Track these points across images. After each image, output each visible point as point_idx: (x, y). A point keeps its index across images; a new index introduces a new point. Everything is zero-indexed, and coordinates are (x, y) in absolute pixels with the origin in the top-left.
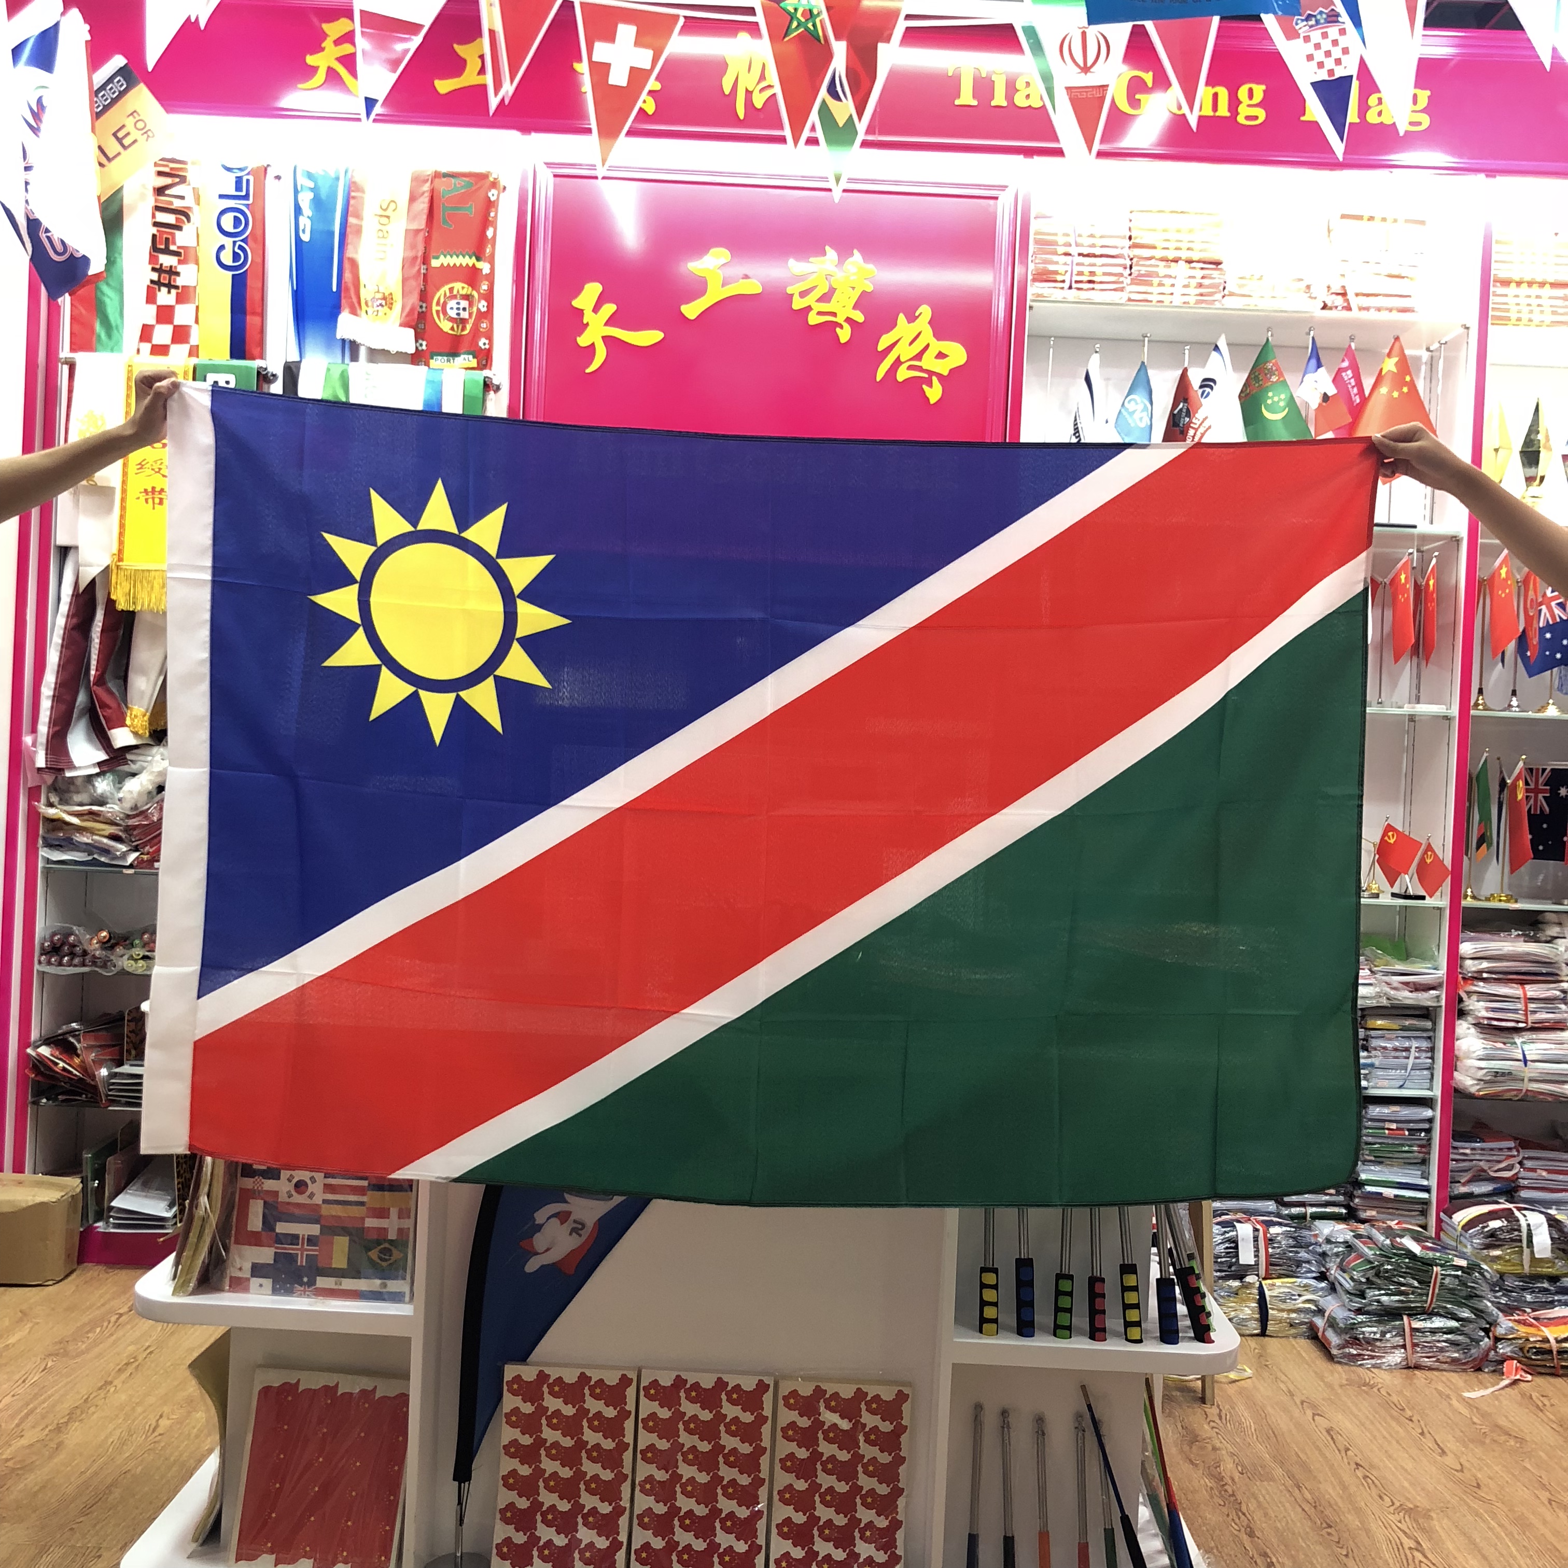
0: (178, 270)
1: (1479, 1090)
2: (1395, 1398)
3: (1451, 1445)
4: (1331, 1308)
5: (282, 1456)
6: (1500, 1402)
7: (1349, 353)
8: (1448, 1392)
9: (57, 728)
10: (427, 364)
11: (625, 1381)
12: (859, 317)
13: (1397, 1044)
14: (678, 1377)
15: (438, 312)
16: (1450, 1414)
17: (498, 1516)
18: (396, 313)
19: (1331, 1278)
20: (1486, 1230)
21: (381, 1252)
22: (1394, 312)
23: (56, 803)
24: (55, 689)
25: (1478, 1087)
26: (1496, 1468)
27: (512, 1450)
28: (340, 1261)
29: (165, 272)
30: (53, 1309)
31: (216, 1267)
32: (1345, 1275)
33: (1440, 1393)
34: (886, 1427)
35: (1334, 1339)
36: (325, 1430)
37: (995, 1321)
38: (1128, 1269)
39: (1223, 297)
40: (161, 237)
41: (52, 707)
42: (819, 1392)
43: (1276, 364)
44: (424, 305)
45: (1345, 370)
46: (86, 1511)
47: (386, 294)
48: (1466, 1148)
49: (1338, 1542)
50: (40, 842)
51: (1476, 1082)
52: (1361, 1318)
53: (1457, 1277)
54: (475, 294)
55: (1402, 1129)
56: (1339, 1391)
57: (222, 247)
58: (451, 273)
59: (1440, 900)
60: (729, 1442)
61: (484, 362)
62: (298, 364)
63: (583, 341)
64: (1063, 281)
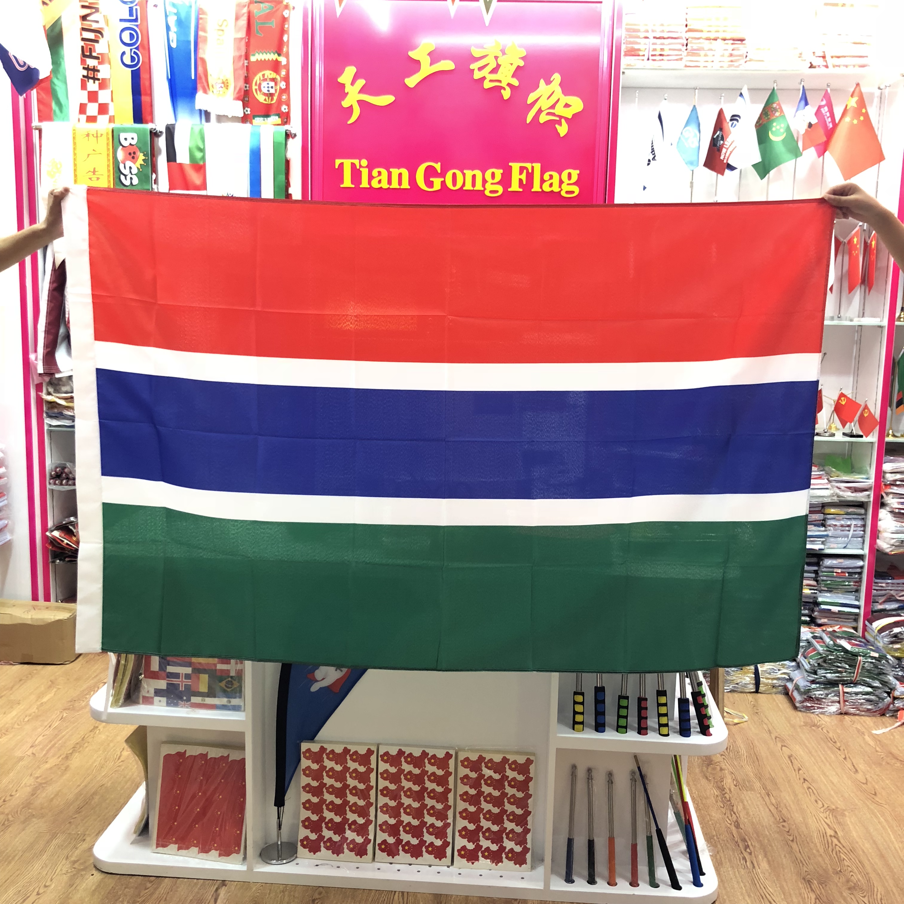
0: (99, 68)
1: (891, 551)
2: (831, 735)
3: (862, 766)
4: (797, 679)
5: (178, 792)
6: (894, 737)
7: (827, 96)
8: (864, 730)
9: (49, 350)
10: (251, 123)
11: (370, 752)
12: (515, 82)
13: (843, 522)
14: (400, 750)
15: (256, 90)
16: (863, 745)
17: (301, 824)
18: (231, 92)
19: (798, 660)
20: (892, 633)
21: (227, 683)
22: (857, 67)
23: (52, 393)
24: (46, 326)
25: (891, 549)
26: (887, 782)
27: (307, 789)
28: (203, 688)
29: (91, 70)
30: (68, 680)
31: (134, 691)
32: (806, 660)
33: (858, 731)
34: (521, 778)
35: (798, 697)
36: (202, 778)
37: (582, 723)
38: (661, 693)
39: (746, 62)
40: (87, 48)
41: (45, 338)
42: (481, 759)
43: (779, 104)
44: (248, 86)
45: (823, 106)
46: (79, 811)
47: (224, 80)
48: (883, 583)
49: (788, 832)
50: (45, 415)
51: (889, 546)
52: (813, 686)
53: (871, 662)
54: (278, 77)
55: (844, 572)
56: (799, 730)
57: (123, 53)
58: (263, 65)
59: (873, 438)
60: (430, 786)
61: (285, 120)
62: (173, 126)
63: (345, 104)
64: (644, 55)
